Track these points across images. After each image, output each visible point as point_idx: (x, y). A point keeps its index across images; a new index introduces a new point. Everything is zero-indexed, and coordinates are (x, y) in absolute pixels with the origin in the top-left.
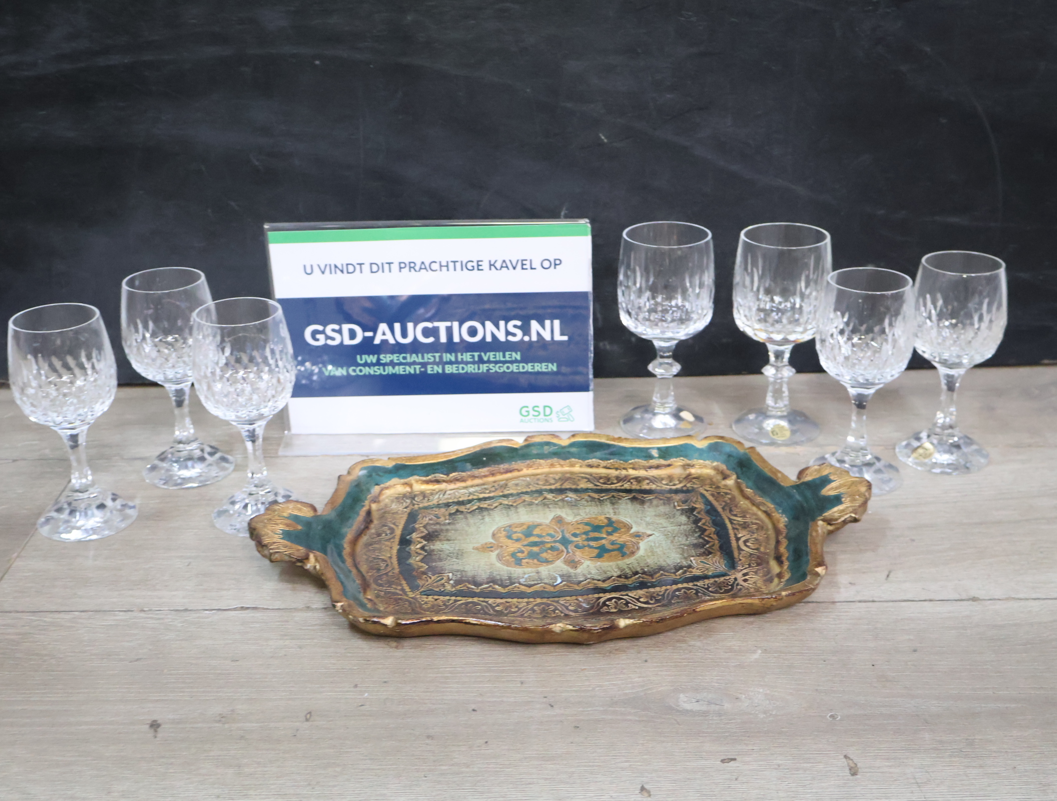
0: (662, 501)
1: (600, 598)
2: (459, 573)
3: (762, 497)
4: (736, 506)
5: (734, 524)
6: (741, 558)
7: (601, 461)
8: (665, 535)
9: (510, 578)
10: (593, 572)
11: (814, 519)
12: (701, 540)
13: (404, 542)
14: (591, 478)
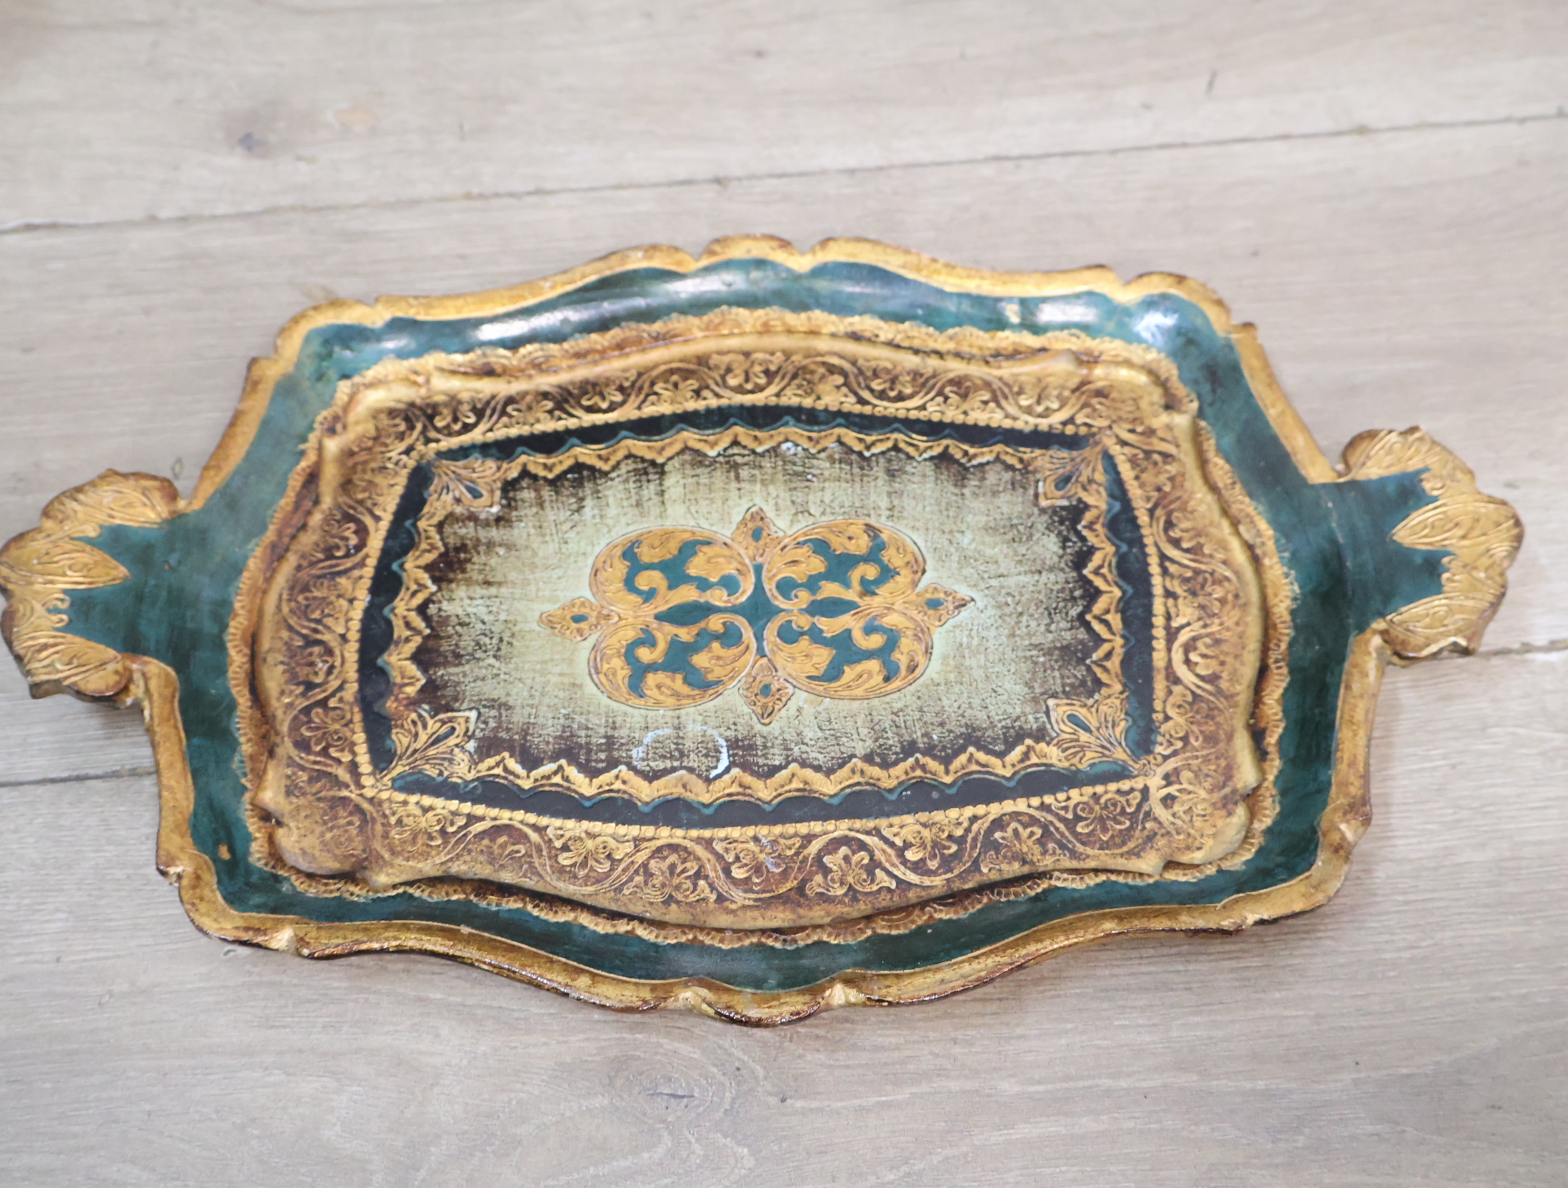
0: (1007, 476)
1: (809, 838)
2: (494, 713)
3: (1251, 495)
4: (1183, 509)
5: (1172, 577)
6: (1171, 712)
7: (882, 324)
8: (999, 607)
9: (610, 742)
10: (809, 734)
11: (1362, 623)
12: (1082, 634)
13: (386, 584)
14: (854, 377)
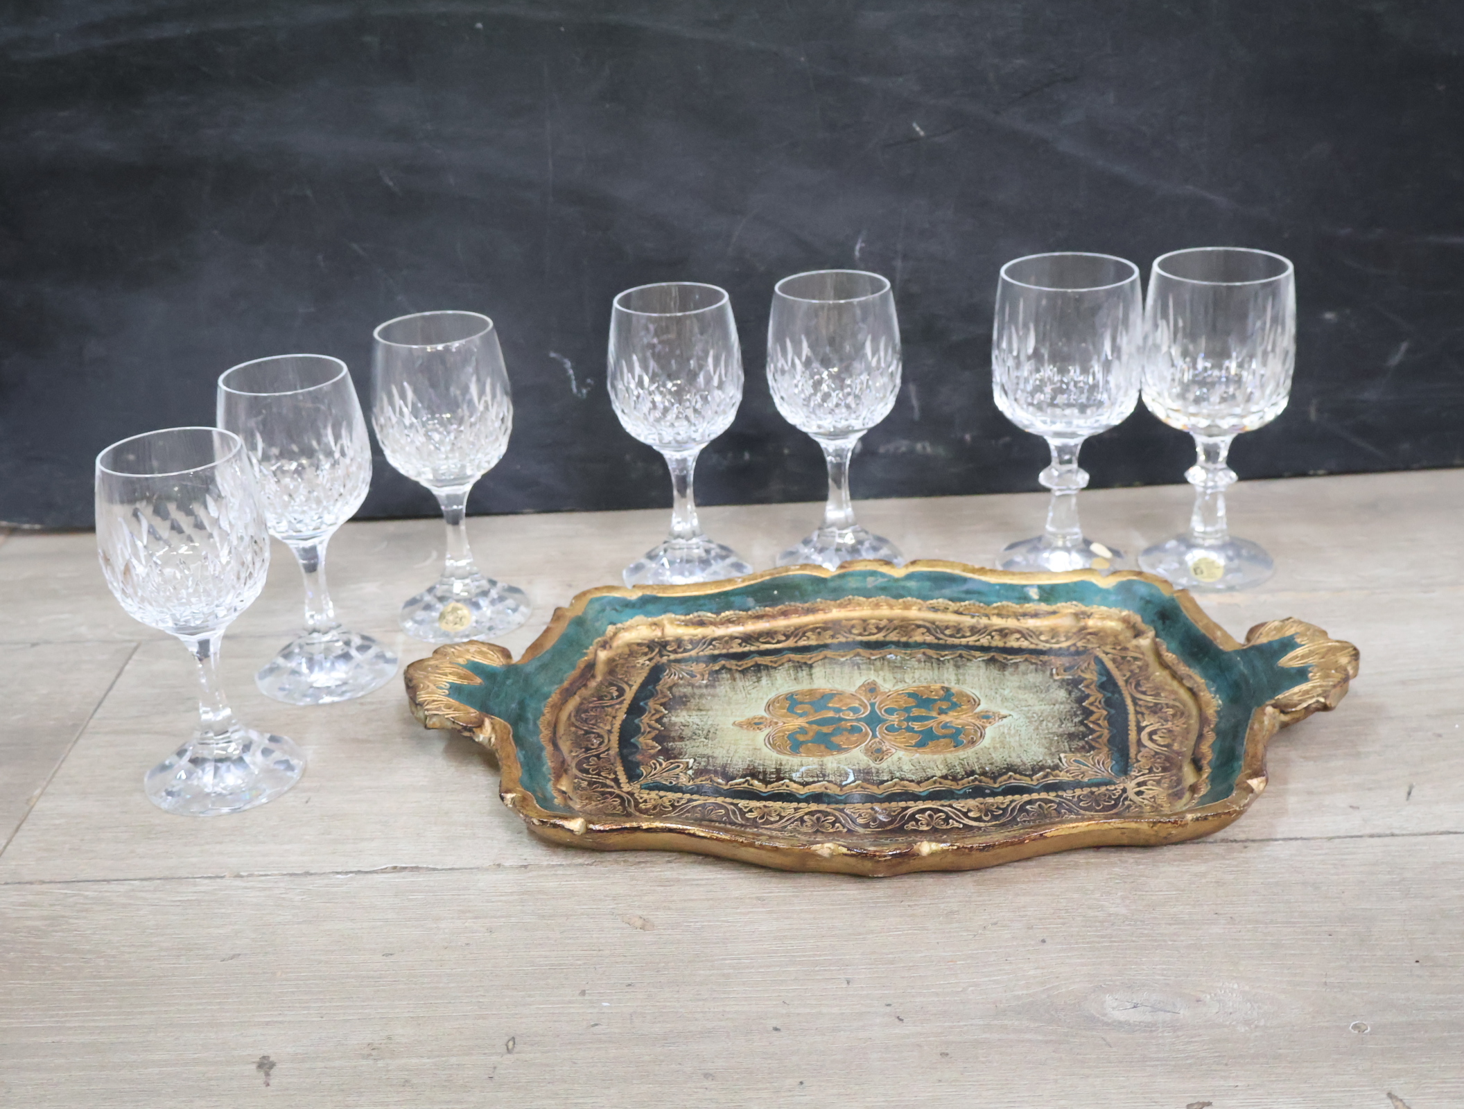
0: (1034, 666)
1: (907, 808)
2: (704, 759)
3: (1190, 666)
4: (1147, 679)
5: (1140, 706)
6: (1139, 758)
7: (950, 603)
8: (1028, 718)
9: (778, 771)
10: (905, 768)
11: (1261, 704)
12: (1082, 728)
13: (636, 709)
14: (933, 628)
